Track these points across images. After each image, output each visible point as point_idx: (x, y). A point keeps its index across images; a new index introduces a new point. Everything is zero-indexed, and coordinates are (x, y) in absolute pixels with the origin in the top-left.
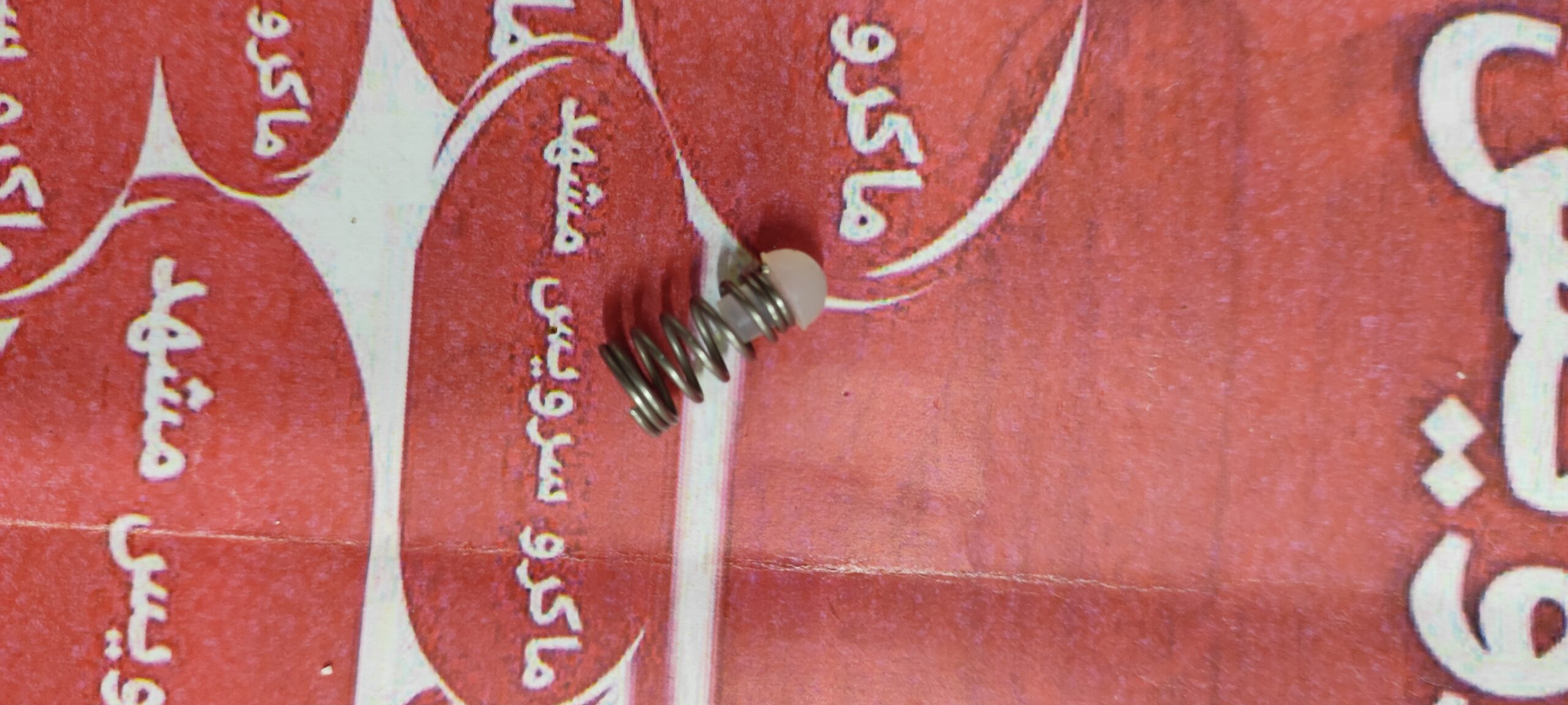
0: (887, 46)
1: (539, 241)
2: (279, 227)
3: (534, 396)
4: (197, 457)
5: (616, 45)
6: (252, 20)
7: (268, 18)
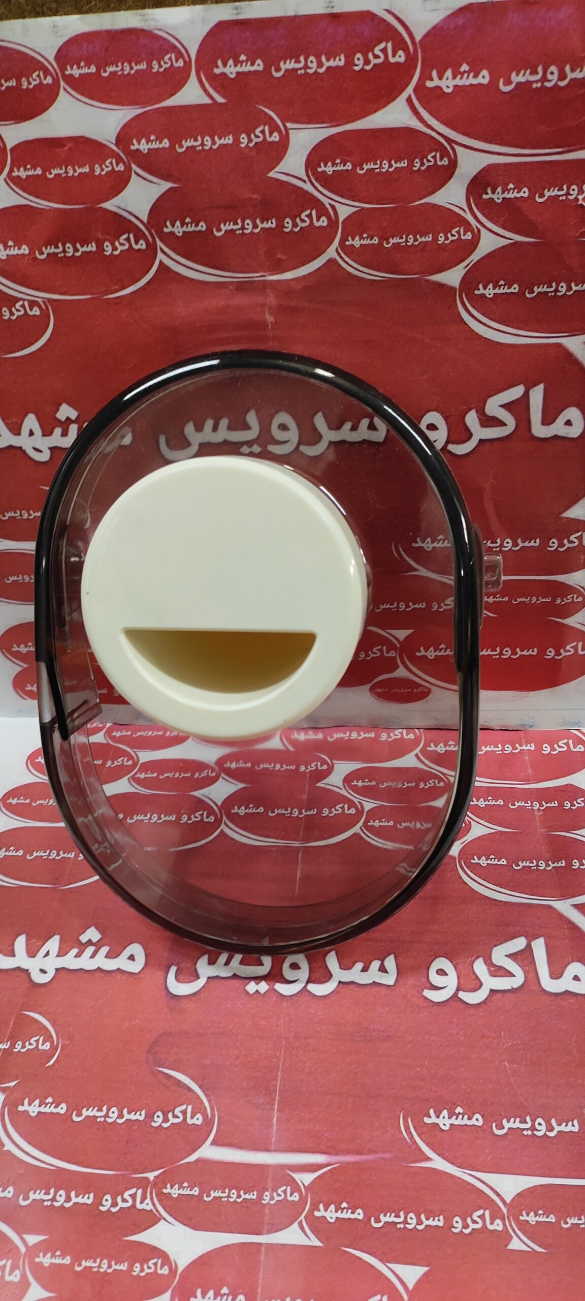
0: (159, 1113)
1: (195, 1198)
2: (186, 1268)
3: (231, 1200)
4: (240, 1291)
5: (152, 1178)
6: (135, 1274)
7: (135, 1269)
